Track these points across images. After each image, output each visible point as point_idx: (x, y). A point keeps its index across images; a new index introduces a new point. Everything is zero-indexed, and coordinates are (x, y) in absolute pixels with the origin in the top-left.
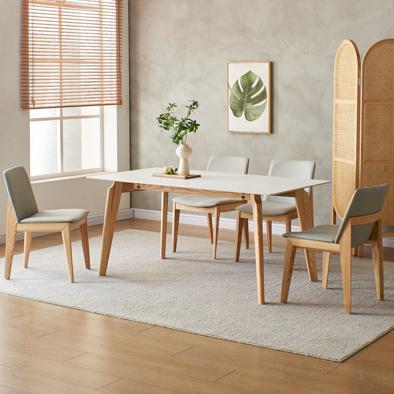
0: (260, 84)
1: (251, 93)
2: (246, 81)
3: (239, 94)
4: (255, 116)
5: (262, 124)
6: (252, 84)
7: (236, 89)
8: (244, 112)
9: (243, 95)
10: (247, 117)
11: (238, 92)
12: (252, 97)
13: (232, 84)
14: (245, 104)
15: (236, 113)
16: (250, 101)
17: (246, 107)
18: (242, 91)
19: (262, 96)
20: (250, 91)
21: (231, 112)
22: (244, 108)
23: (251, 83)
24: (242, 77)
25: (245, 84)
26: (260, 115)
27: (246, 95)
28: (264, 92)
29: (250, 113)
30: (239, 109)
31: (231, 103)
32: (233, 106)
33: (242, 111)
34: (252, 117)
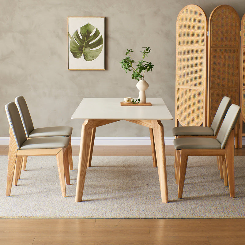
0: (97, 33)
1: (89, 40)
2: (85, 31)
3: (79, 41)
4: (93, 57)
5: (98, 63)
6: (90, 33)
7: (76, 37)
8: (83, 55)
9: (82, 41)
10: (86, 58)
11: (77, 39)
12: (90, 43)
13: (72, 32)
14: (84, 48)
15: (75, 55)
16: (88, 46)
17: (85, 50)
18: (81, 38)
19: (99, 42)
20: (88, 39)
21: (71, 55)
22: (83, 52)
23: (89, 32)
24: (82, 28)
25: (84, 33)
26: (97, 56)
27: (85, 42)
28: (101, 39)
29: (88, 55)
30: (78, 52)
31: (71, 48)
32: (72, 50)
33: (81, 54)
34: (90, 58)
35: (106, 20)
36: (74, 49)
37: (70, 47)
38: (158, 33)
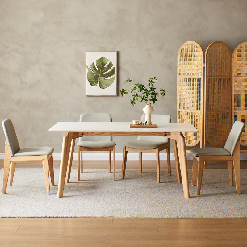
0: (110, 65)
1: (104, 70)
2: (100, 63)
3: (95, 71)
4: (107, 85)
5: (112, 90)
6: (105, 65)
7: (93, 68)
8: (98, 83)
9: (98, 72)
10: (101, 86)
11: (94, 70)
12: (104, 73)
13: (89, 64)
14: (99, 78)
15: (92, 84)
16: (103, 75)
17: (101, 79)
18: (97, 69)
19: (112, 72)
20: (103, 70)
21: (88, 83)
22: (99, 80)
23: (103, 64)
24: (97, 61)
25: (99, 65)
26: (110, 85)
27: (100, 72)
28: (114, 70)
29: (103, 83)
30: (94, 81)
31: (89, 77)
32: (90, 79)
33: (97, 82)
34: (104, 86)
35: (118, 54)
36: (91, 78)
37: (87, 77)
38: (162, 65)
